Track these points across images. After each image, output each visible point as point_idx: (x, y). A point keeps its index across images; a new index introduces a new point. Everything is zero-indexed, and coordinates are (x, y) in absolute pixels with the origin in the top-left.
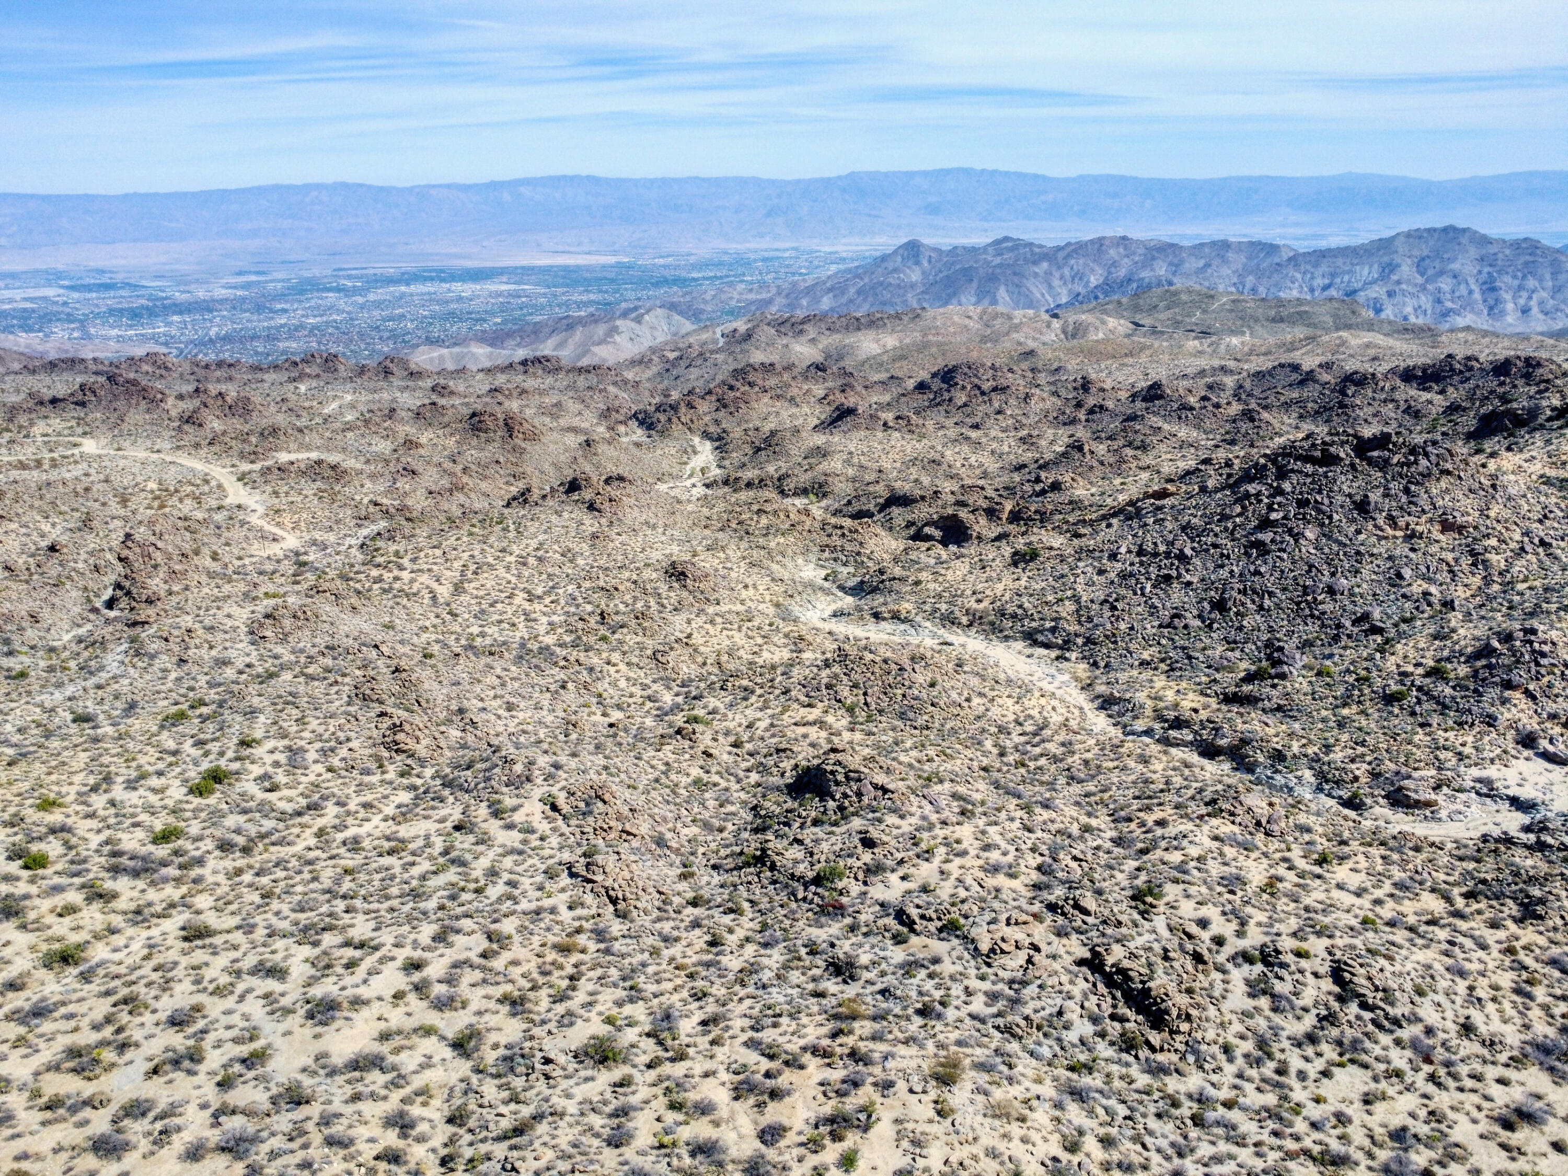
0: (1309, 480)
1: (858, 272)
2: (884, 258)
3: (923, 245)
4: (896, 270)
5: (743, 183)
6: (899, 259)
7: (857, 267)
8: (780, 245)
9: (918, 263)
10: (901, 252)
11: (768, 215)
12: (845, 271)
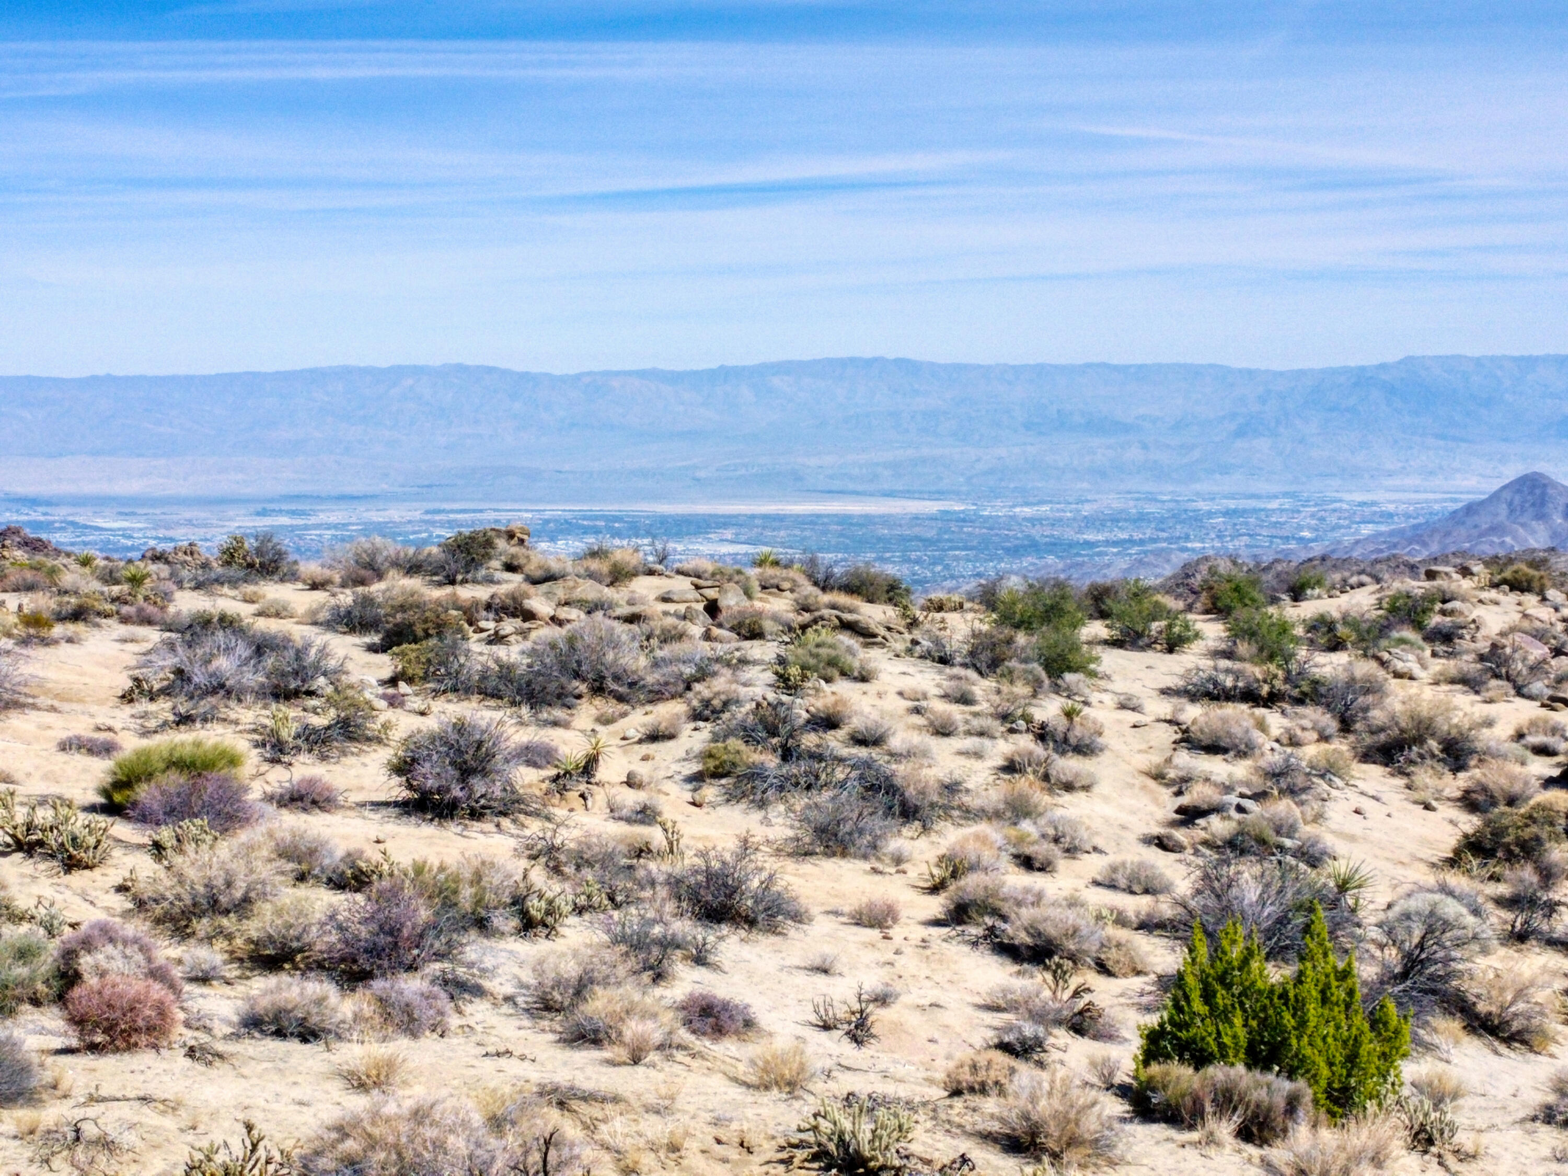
1: (1418, 535)
2: (1471, 509)
3: (1554, 485)
4: (1494, 529)
5: (1193, 373)
6: (1503, 510)
7: (1415, 527)
8: (1262, 487)
9: (1541, 516)
10: (1507, 495)
11: (1240, 433)
12: (1391, 533)
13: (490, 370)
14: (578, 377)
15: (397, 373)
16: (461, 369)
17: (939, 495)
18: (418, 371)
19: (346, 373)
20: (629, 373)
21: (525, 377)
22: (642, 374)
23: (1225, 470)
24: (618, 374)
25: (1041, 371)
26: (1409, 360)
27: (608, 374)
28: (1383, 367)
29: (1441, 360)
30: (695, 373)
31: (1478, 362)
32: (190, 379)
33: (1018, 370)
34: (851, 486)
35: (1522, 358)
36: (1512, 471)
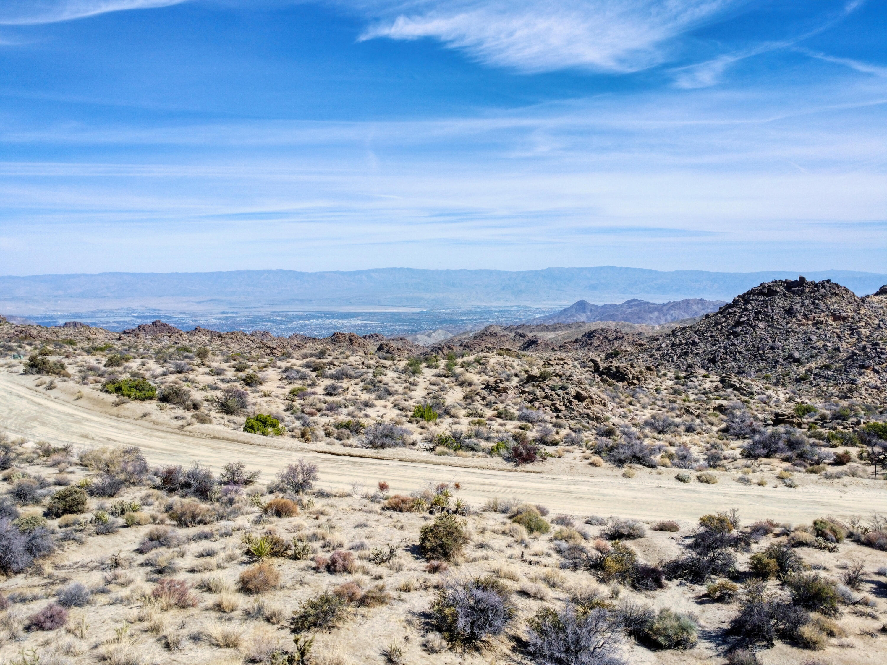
0: (761, 303)
1: (551, 317)
2: (565, 310)
3: (588, 303)
4: (572, 316)
5: (490, 272)
6: (574, 310)
7: (551, 315)
8: (509, 304)
9: (584, 312)
10: (575, 306)
11: (503, 289)
12: (544, 317)
13: (291, 271)
14: (316, 273)
15: (263, 272)
16: (282, 271)
17: (419, 307)
18: (269, 272)
19: (248, 271)
20: (331, 272)
21: (301, 273)
22: (335, 272)
23: (499, 299)
24: (327, 272)
25: (448, 272)
26: (549, 269)
27: (324, 272)
28: (542, 270)
29: (558, 269)
30: (349, 272)
31: (568, 269)
32: (200, 274)
33: (441, 271)
34: (394, 304)
35: (578, 269)
36: (577, 300)
